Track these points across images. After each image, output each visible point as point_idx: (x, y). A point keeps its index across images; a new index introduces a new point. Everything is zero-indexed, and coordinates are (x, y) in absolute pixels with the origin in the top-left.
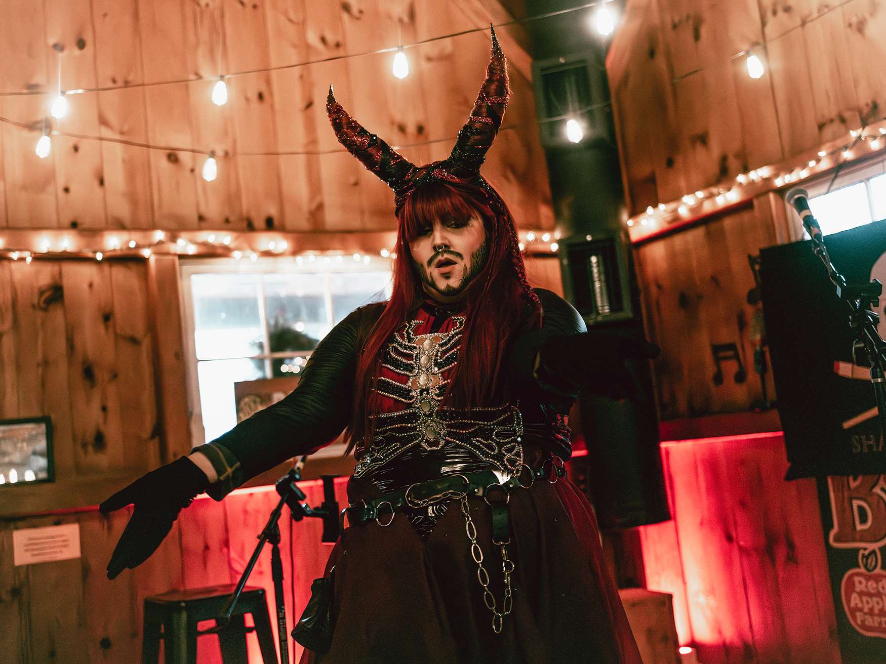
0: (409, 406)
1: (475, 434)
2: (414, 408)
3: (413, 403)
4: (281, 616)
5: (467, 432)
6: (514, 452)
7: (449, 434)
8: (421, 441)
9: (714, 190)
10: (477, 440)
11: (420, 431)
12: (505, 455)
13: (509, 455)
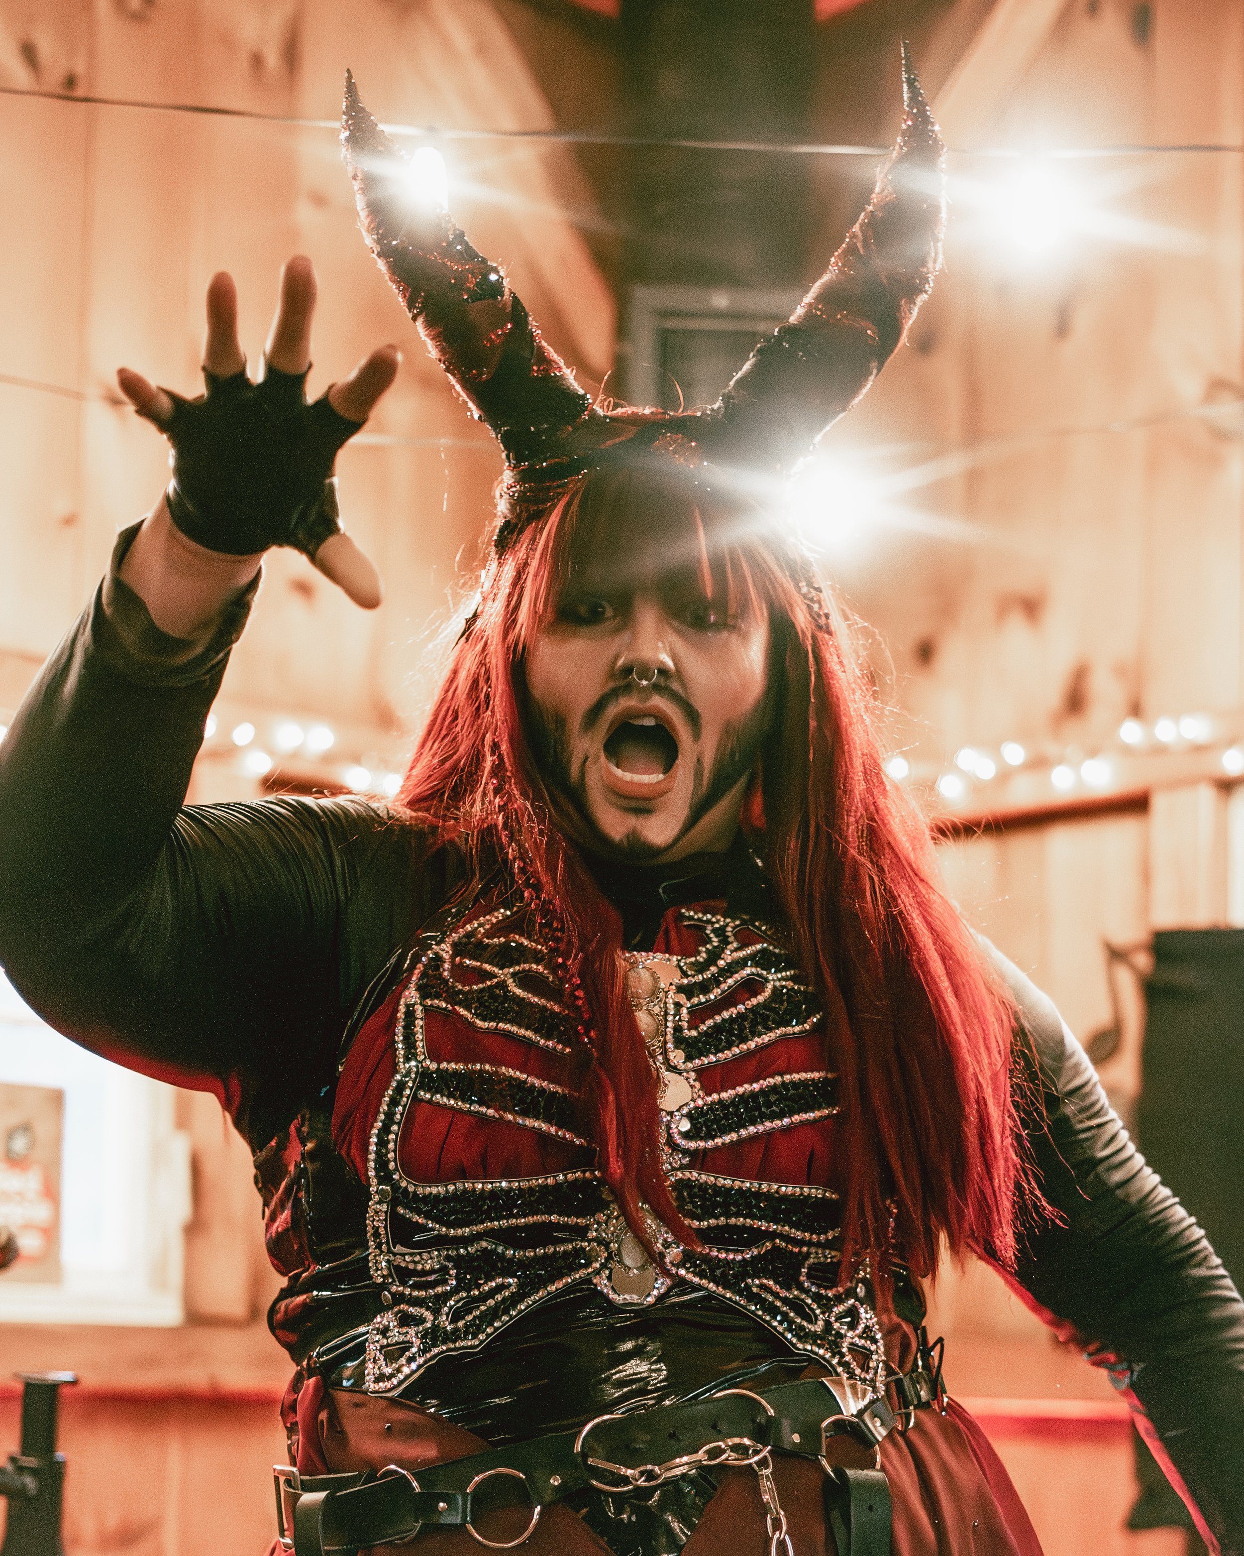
1: (756, 1267)
5: (739, 1258)
6: (861, 1327)
7: (687, 1259)
8: (597, 1272)
9: (1051, 748)
10: (761, 1286)
11: (600, 1241)
12: (841, 1336)
13: (851, 1337)
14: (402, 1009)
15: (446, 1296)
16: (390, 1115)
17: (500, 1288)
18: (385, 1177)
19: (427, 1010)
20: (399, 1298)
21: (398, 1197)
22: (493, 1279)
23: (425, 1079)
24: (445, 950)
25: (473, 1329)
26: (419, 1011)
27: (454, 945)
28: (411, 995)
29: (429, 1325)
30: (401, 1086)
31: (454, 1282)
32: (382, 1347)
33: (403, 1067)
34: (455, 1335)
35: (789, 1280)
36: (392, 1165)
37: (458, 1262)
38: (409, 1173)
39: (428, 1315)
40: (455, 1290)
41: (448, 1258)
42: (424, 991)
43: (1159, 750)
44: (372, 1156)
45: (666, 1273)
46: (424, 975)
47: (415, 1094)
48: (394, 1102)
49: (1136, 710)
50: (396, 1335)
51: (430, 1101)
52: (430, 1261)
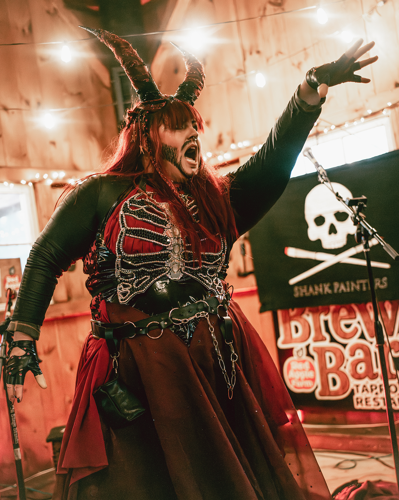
0: (165, 248)
1: (199, 271)
2: (168, 250)
3: (168, 247)
4: (11, 412)
5: (196, 269)
6: (219, 283)
7: (186, 270)
8: (167, 273)
9: (217, 152)
10: (200, 275)
11: (168, 267)
12: (216, 286)
13: (217, 286)
14: (120, 215)
15: (134, 280)
16: (120, 240)
17: (146, 278)
18: (120, 253)
19: (125, 215)
20: (121, 281)
21: (123, 258)
22: (144, 276)
23: (127, 231)
24: (128, 202)
25: (142, 288)
26: (124, 215)
27: (130, 201)
28: (121, 212)
29: (131, 287)
30: (122, 233)
31: (135, 277)
32: (121, 293)
33: (122, 229)
34: (137, 290)
35: (205, 273)
36: (121, 250)
37: (136, 273)
38: (125, 252)
39: (130, 285)
40: (136, 279)
41: (134, 272)
42: (124, 211)
43: (239, 149)
44: (117, 249)
45: (182, 272)
46: (124, 208)
47: (125, 235)
48: (121, 237)
49: (233, 141)
50: (124, 290)
51: (129, 236)
52: (129, 272)
